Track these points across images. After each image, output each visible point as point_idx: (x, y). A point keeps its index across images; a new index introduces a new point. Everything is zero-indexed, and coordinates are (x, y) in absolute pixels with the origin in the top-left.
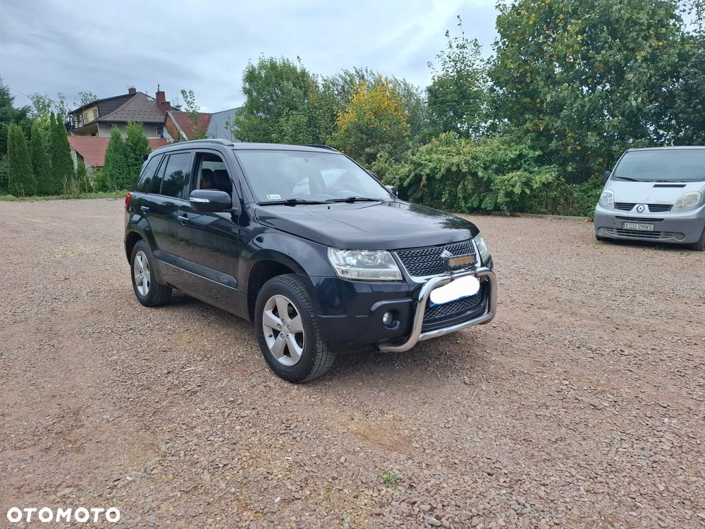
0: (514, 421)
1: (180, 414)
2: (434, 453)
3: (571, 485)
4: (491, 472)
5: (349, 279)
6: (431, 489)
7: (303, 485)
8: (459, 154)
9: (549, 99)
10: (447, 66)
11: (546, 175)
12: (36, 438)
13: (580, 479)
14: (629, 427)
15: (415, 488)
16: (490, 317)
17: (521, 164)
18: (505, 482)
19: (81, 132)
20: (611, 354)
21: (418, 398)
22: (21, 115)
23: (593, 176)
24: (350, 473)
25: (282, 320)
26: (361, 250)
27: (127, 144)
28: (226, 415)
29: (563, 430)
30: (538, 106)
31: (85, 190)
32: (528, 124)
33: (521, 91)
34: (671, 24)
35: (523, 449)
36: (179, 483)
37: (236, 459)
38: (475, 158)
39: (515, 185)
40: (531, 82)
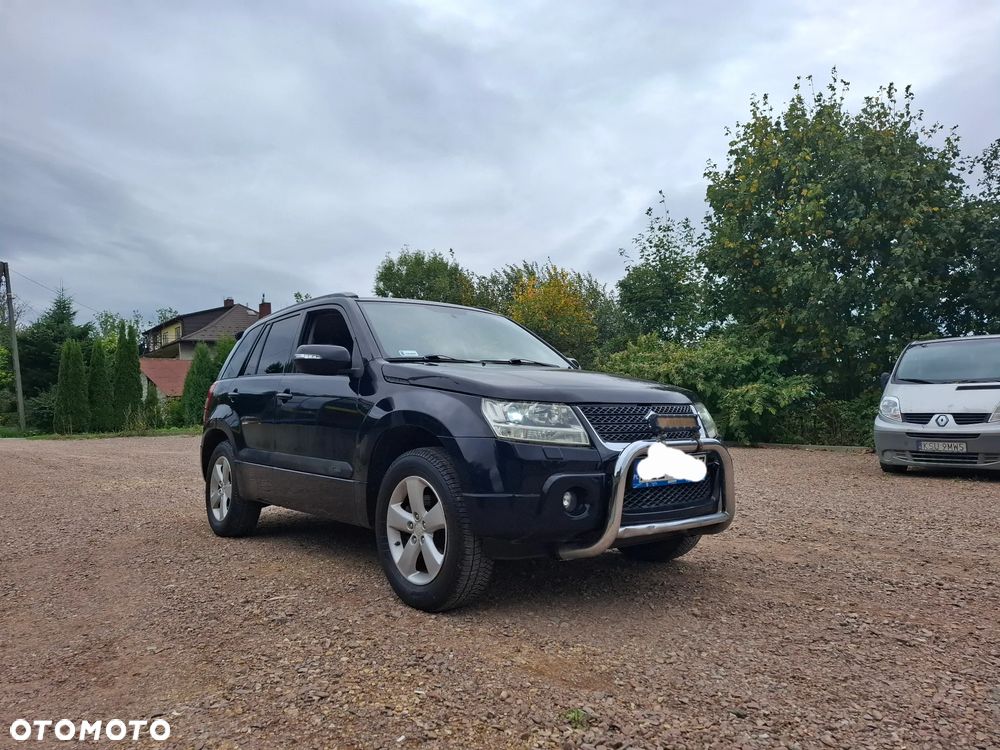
0: (774, 656)
1: (259, 646)
2: (648, 690)
3: (876, 731)
4: (743, 712)
5: (512, 440)
6: (645, 731)
7: (443, 723)
8: (667, 360)
9: (790, 282)
10: (647, 253)
11: (796, 388)
12: (46, 671)
13: (890, 723)
14: (964, 667)
15: (619, 729)
16: (727, 518)
17: (759, 374)
18: (765, 725)
19: (157, 355)
20: (923, 588)
21: (620, 630)
22: (83, 333)
23: (866, 391)
24: (515, 711)
25: (416, 514)
26: (529, 401)
27: (215, 364)
28: (327, 645)
29: (856, 667)
30: (775, 296)
31: (155, 424)
32: (762, 320)
33: (748, 277)
34: (947, 186)
35: (791, 687)
36: (250, 718)
37: (340, 692)
38: (691, 365)
39: (754, 401)
40: (762, 264)
